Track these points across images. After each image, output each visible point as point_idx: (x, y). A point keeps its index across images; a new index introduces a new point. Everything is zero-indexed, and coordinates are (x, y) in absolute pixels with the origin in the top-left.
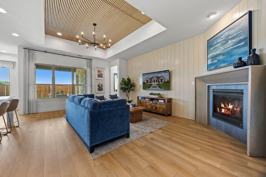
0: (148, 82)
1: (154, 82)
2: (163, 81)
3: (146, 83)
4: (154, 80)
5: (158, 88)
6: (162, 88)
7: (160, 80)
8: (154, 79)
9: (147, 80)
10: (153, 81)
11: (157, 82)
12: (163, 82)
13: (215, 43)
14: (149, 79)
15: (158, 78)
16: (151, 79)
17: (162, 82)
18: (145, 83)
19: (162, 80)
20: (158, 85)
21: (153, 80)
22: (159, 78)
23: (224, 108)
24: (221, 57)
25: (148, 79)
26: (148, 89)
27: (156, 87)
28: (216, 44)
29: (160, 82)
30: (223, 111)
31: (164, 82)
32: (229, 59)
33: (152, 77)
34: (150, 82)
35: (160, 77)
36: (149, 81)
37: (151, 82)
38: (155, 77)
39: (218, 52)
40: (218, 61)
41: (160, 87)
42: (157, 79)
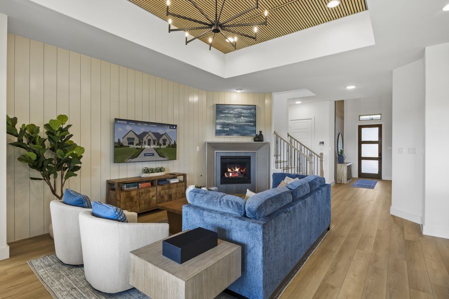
0: (132, 143)
1: (149, 145)
2: (167, 143)
3: (126, 144)
4: (149, 140)
5: (157, 157)
6: (164, 157)
7: (161, 142)
8: (149, 138)
9: (128, 139)
10: (147, 141)
11: (154, 144)
12: (167, 145)
13: (226, 112)
14: (134, 136)
15: (158, 136)
16: (141, 137)
17: (164, 144)
18: (122, 146)
19: (165, 141)
20: (156, 150)
21: (145, 139)
22: (161, 138)
23: (231, 172)
24: (234, 128)
25: (131, 135)
26: (133, 160)
27: (153, 155)
28: (228, 113)
29: (160, 145)
30: (231, 174)
31: (169, 145)
32: (241, 132)
33: (145, 134)
34: (138, 142)
35: (163, 135)
36: (136, 141)
37: (140, 144)
38: (150, 133)
39: (230, 122)
40: (230, 129)
41: (160, 155)
42: (155, 138)
